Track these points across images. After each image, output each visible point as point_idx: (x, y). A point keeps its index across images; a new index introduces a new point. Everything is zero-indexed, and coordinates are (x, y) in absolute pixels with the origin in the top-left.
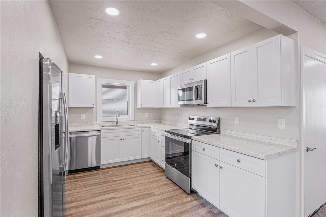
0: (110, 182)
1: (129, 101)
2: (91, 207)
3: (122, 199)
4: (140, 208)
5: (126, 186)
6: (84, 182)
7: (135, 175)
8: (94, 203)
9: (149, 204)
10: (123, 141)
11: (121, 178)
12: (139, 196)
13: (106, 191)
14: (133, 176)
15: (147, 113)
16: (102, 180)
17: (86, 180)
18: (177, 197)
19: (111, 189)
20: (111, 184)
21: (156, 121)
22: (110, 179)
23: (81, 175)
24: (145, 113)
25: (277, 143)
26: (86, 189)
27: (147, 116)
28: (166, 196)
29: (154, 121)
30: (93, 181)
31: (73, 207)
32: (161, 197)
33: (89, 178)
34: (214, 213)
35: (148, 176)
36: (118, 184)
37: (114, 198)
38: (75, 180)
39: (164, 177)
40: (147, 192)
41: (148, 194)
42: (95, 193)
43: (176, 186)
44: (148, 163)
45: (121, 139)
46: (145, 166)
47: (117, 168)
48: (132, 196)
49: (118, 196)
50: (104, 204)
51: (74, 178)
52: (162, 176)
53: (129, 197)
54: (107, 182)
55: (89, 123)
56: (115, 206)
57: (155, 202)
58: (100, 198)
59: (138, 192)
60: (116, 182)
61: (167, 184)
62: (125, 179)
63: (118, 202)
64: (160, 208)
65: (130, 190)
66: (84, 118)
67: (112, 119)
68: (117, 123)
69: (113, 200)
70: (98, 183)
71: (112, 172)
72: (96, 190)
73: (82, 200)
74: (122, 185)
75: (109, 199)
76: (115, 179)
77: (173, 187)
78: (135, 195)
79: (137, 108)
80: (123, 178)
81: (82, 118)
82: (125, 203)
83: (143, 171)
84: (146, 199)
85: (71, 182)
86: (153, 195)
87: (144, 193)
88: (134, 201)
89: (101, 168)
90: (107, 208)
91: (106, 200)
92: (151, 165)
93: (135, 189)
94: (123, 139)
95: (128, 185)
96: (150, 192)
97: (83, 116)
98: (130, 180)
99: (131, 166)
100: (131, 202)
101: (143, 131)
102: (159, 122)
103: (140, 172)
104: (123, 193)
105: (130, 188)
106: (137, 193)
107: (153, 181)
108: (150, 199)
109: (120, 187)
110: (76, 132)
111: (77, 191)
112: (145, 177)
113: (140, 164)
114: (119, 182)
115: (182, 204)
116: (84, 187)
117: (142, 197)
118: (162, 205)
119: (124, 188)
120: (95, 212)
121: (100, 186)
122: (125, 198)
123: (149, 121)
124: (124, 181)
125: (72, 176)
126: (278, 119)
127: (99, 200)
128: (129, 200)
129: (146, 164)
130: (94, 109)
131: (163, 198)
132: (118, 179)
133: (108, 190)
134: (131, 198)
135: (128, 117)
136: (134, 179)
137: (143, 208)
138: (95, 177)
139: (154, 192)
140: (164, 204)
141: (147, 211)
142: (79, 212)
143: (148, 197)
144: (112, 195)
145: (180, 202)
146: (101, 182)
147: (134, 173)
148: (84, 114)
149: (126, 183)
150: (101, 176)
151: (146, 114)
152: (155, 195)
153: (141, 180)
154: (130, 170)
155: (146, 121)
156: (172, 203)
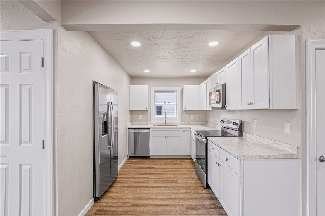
0: (152, 168)
1: (177, 104)
2: (132, 180)
3: (153, 180)
4: (161, 188)
5: (161, 173)
6: (135, 165)
7: (172, 167)
8: (135, 178)
9: (169, 187)
10: (167, 138)
11: (160, 167)
12: (165, 181)
13: (145, 173)
14: (170, 167)
15: (193, 115)
16: (147, 166)
17: (137, 164)
18: (194, 188)
19: (149, 172)
20: (151, 169)
21: (202, 123)
22: (153, 166)
23: (136, 161)
24: (191, 115)
25: (282, 149)
26: (134, 169)
27: (193, 118)
28: (185, 185)
29: (200, 123)
30: (141, 166)
31: (122, 178)
32: (182, 185)
33: (140, 163)
34: (217, 206)
35: (181, 169)
36: (156, 170)
37: (148, 178)
38: (131, 163)
39: (195, 173)
40: (173, 180)
41: (173, 181)
42: (139, 172)
43: (199, 180)
44: (188, 160)
45: (165, 137)
46: (185, 162)
47: (162, 160)
48: (161, 180)
49: (151, 177)
50: (140, 180)
51: (131, 162)
52: (193, 171)
53: (158, 180)
54: (150, 168)
55: (145, 123)
56: (146, 183)
57: (174, 187)
58: (140, 176)
59: (167, 178)
60: (155, 169)
61: (193, 178)
62: (163, 168)
63: (149, 181)
64: (175, 191)
65: (162, 176)
66: (142, 119)
67: (162, 120)
68: (166, 123)
69: (147, 179)
70: (144, 167)
71: (156, 162)
72: (140, 171)
73: (129, 175)
74: (158, 172)
75: (145, 178)
76: (156, 167)
77: (196, 181)
78: (163, 180)
80: (162, 167)
81: (140, 119)
82: (153, 183)
83: (180, 165)
84: (169, 184)
85: (128, 164)
86: (176, 182)
87: (170, 180)
88: (160, 183)
89: (151, 158)
90: (141, 182)
91: (143, 178)
92: (190, 162)
93: (166, 176)
94: (167, 137)
95: (162, 173)
96: (176, 180)
97: (141, 117)
98: (166, 169)
99: (173, 160)
100: (157, 183)
101: (184, 131)
102: (205, 124)
103: (177, 165)
104: (156, 176)
105: (162, 174)
106: (165, 179)
107: (183, 174)
108: (172, 184)
109: (156, 173)
110: (139, 129)
111: (129, 169)
112: (178, 170)
113: (181, 160)
114: (157, 169)
115: (194, 193)
116: (134, 168)
117: (167, 182)
118: (177, 190)
119: (158, 173)
120: (132, 183)
121: (144, 169)
122: (155, 180)
123: (195, 123)
124: (161, 169)
125: (130, 160)
126: (285, 123)
127: (139, 177)
128: (157, 182)
129: (186, 160)
130: (149, 112)
131: (182, 186)
132: (158, 167)
133: (147, 172)
134: (159, 181)
135: (176, 119)
136: (169, 169)
137: (163, 188)
138: (144, 163)
139: (178, 180)
140: (179, 190)
141: (165, 190)
142: (124, 181)
143: (172, 183)
144: (148, 176)
145: (193, 192)
146: (146, 167)
147: (172, 165)
148: (142, 116)
149: (162, 171)
150: (148, 163)
151: (192, 117)
152: (177, 183)
153: (174, 171)
154: (171, 163)
155: (192, 123)
156: (187, 191)
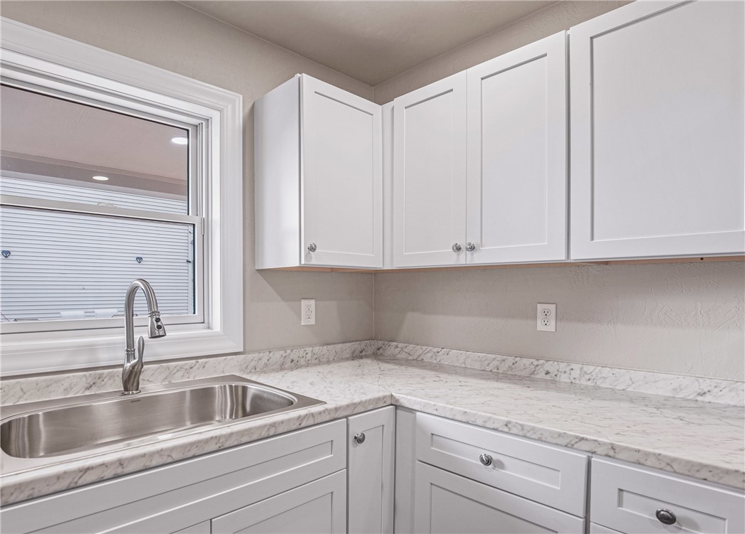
1: (206, 224)
15: (312, 302)
21: (356, 346)
24: (303, 302)
29: (348, 349)
67: (91, 348)
79: (262, 272)
101: (360, 440)
102: (370, 351)
123: (325, 350)
135: (200, 331)
151: (308, 310)
155: (309, 350)
